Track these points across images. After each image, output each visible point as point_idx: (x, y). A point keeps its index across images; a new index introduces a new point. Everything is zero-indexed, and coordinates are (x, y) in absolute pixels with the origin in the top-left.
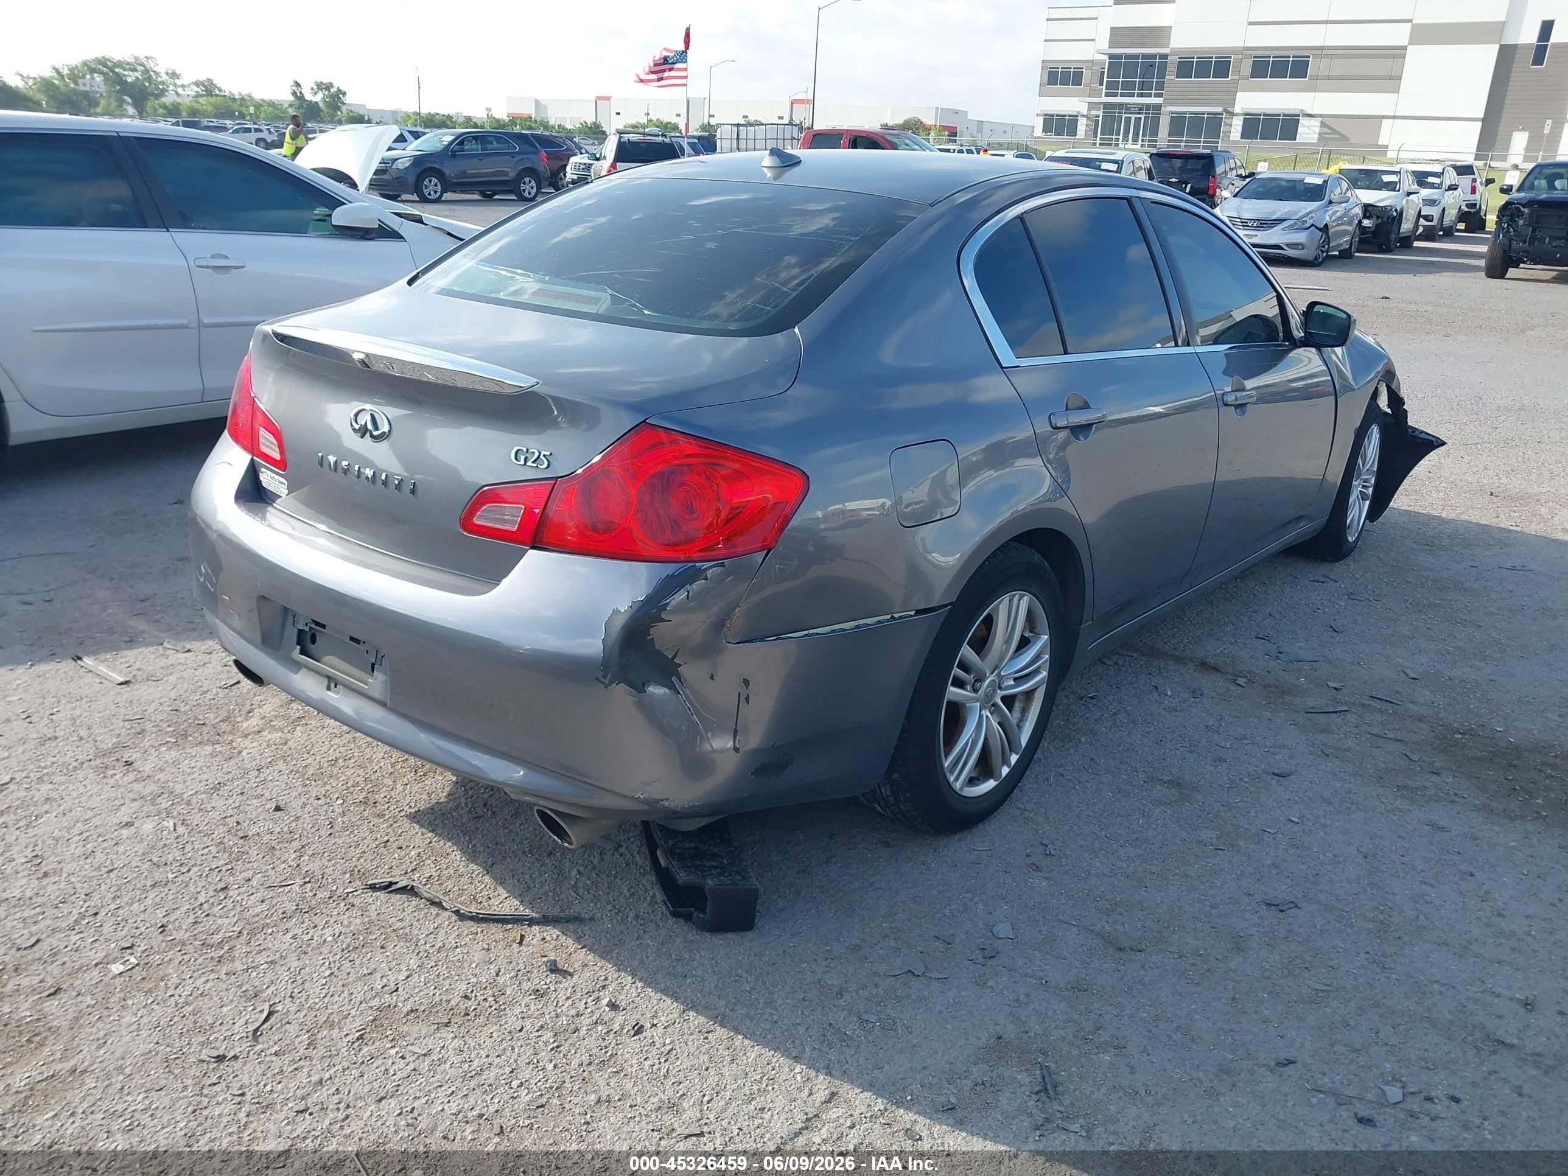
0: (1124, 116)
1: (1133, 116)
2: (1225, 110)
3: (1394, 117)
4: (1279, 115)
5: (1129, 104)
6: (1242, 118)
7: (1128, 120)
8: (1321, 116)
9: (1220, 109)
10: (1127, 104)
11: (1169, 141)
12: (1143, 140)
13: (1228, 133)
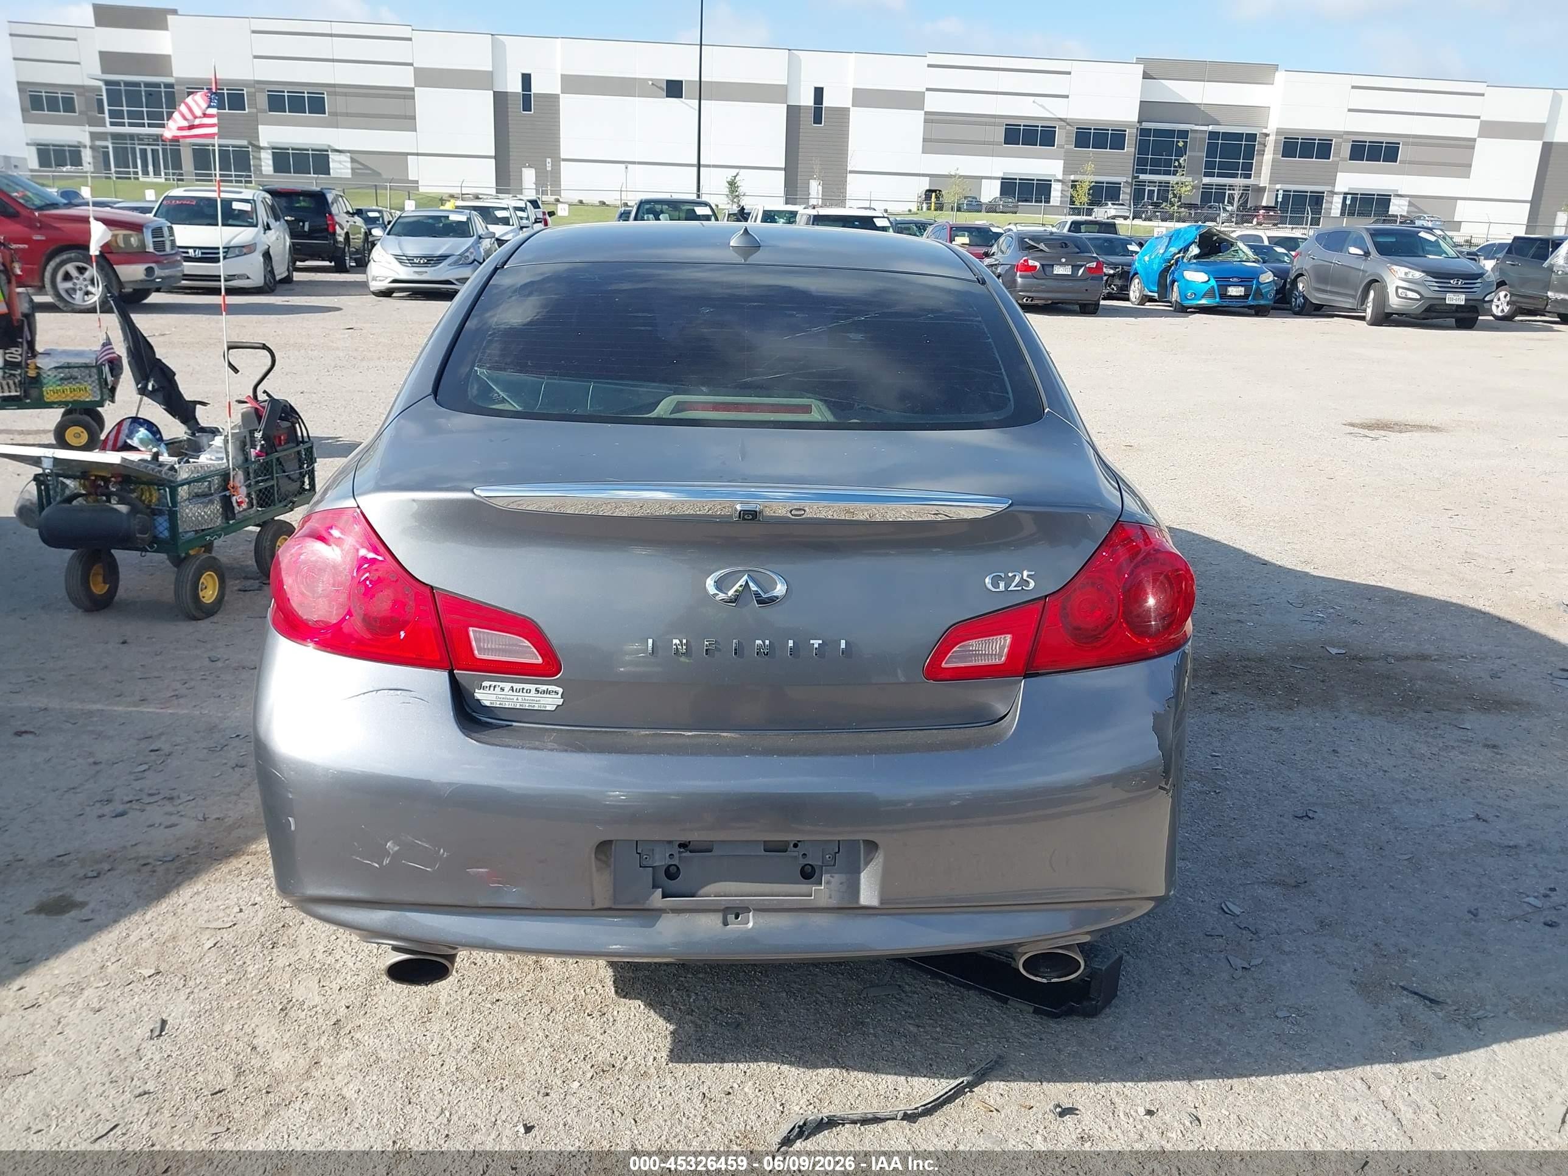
0: (138, 148)
1: (149, 148)
2: (250, 143)
3: (418, 154)
4: (308, 150)
5: (141, 135)
6: (270, 151)
7: (144, 153)
8: (349, 151)
9: (245, 143)
10: (138, 135)
11: (197, 175)
12: (166, 174)
13: (259, 167)
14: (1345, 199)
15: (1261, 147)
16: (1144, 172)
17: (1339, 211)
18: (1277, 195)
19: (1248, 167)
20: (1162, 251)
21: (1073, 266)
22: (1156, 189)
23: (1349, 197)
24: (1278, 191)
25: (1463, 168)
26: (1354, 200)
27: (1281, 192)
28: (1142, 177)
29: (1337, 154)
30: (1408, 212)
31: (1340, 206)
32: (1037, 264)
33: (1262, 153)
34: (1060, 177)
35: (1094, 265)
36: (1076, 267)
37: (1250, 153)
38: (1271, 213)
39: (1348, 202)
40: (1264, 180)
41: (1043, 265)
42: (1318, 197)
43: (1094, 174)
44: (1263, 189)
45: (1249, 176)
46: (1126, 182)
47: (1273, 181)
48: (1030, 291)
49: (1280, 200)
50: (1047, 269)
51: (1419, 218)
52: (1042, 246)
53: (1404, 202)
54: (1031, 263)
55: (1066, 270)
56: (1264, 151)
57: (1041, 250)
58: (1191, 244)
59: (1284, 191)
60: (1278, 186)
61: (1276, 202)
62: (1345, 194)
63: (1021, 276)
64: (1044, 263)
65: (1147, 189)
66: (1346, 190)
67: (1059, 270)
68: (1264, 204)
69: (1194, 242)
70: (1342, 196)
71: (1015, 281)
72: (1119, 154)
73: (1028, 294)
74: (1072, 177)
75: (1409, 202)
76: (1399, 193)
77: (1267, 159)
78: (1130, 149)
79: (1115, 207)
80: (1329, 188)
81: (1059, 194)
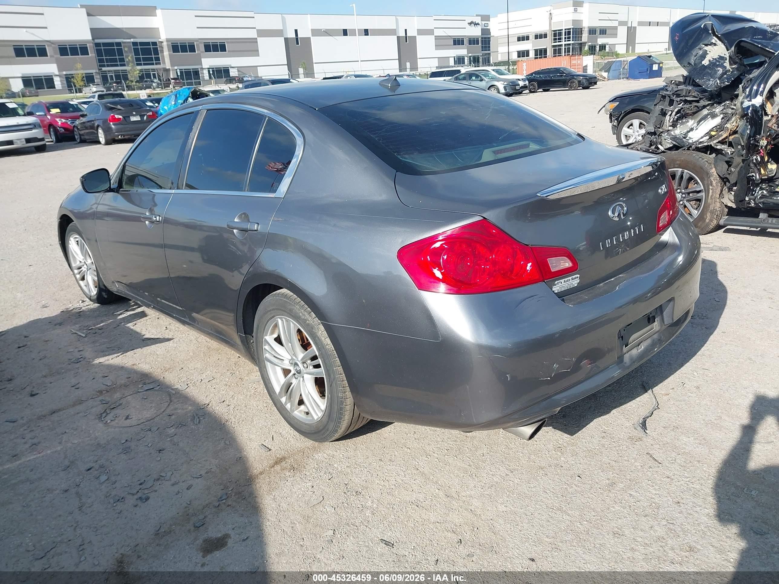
14: (209, 71)
15: (161, 49)
16: (104, 66)
17: (208, 77)
18: (177, 72)
19: (158, 59)
20: (173, 103)
21: (140, 116)
22: (113, 75)
23: (211, 70)
24: (176, 70)
25: (255, 52)
26: (213, 71)
27: (178, 71)
28: (104, 69)
29: (199, 50)
30: (238, 75)
31: (208, 75)
32: (120, 117)
33: (162, 51)
34: (57, 73)
35: (151, 113)
36: (142, 116)
37: (156, 52)
38: (178, 81)
39: (211, 72)
40: (168, 66)
41: (124, 117)
42: (196, 71)
43: (82, 69)
44: (169, 70)
45: (159, 64)
46: (96, 73)
47: (172, 65)
48: (121, 132)
49: (179, 74)
50: (127, 119)
51: (244, 77)
52: (119, 107)
53: (235, 70)
54: (117, 116)
55: (137, 118)
56: (163, 50)
57: (119, 109)
58: (188, 98)
59: (180, 70)
60: (176, 68)
61: (178, 76)
62: (208, 68)
63: (113, 125)
64: (124, 115)
65: (108, 75)
66: (208, 67)
67: (133, 119)
68: (172, 77)
69: (189, 97)
70: (207, 70)
71: (111, 128)
72: (87, 57)
73: (121, 133)
74: (64, 73)
75: (238, 70)
76: (232, 66)
77: (166, 53)
78: (92, 54)
79: (95, 86)
80: (200, 67)
81: (60, 83)
